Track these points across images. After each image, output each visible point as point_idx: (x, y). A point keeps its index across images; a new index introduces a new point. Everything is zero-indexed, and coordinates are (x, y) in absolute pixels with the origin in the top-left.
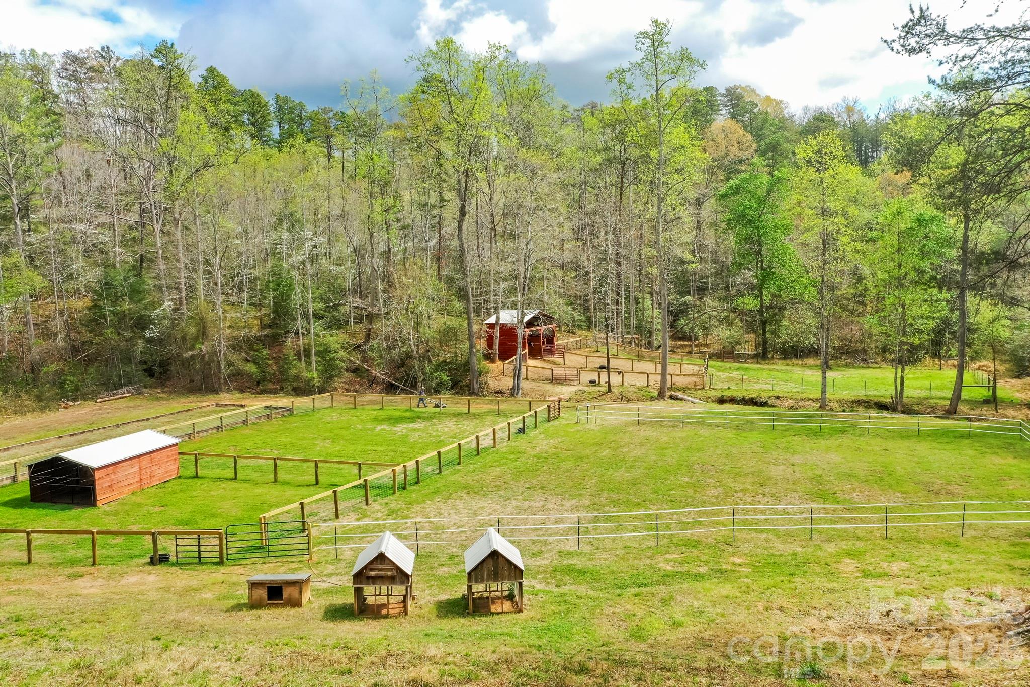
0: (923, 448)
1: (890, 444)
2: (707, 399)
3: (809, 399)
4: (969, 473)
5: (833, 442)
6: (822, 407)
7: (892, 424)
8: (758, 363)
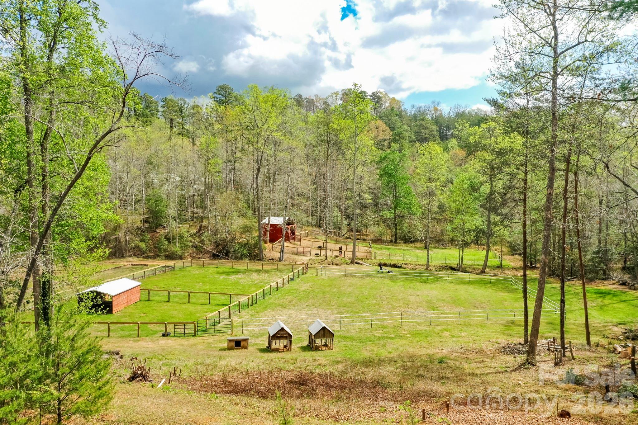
0: (471, 288)
1: (458, 287)
2: (373, 264)
3: (421, 265)
4: (490, 299)
5: (433, 286)
6: (427, 269)
7: (458, 277)
8: (393, 245)
